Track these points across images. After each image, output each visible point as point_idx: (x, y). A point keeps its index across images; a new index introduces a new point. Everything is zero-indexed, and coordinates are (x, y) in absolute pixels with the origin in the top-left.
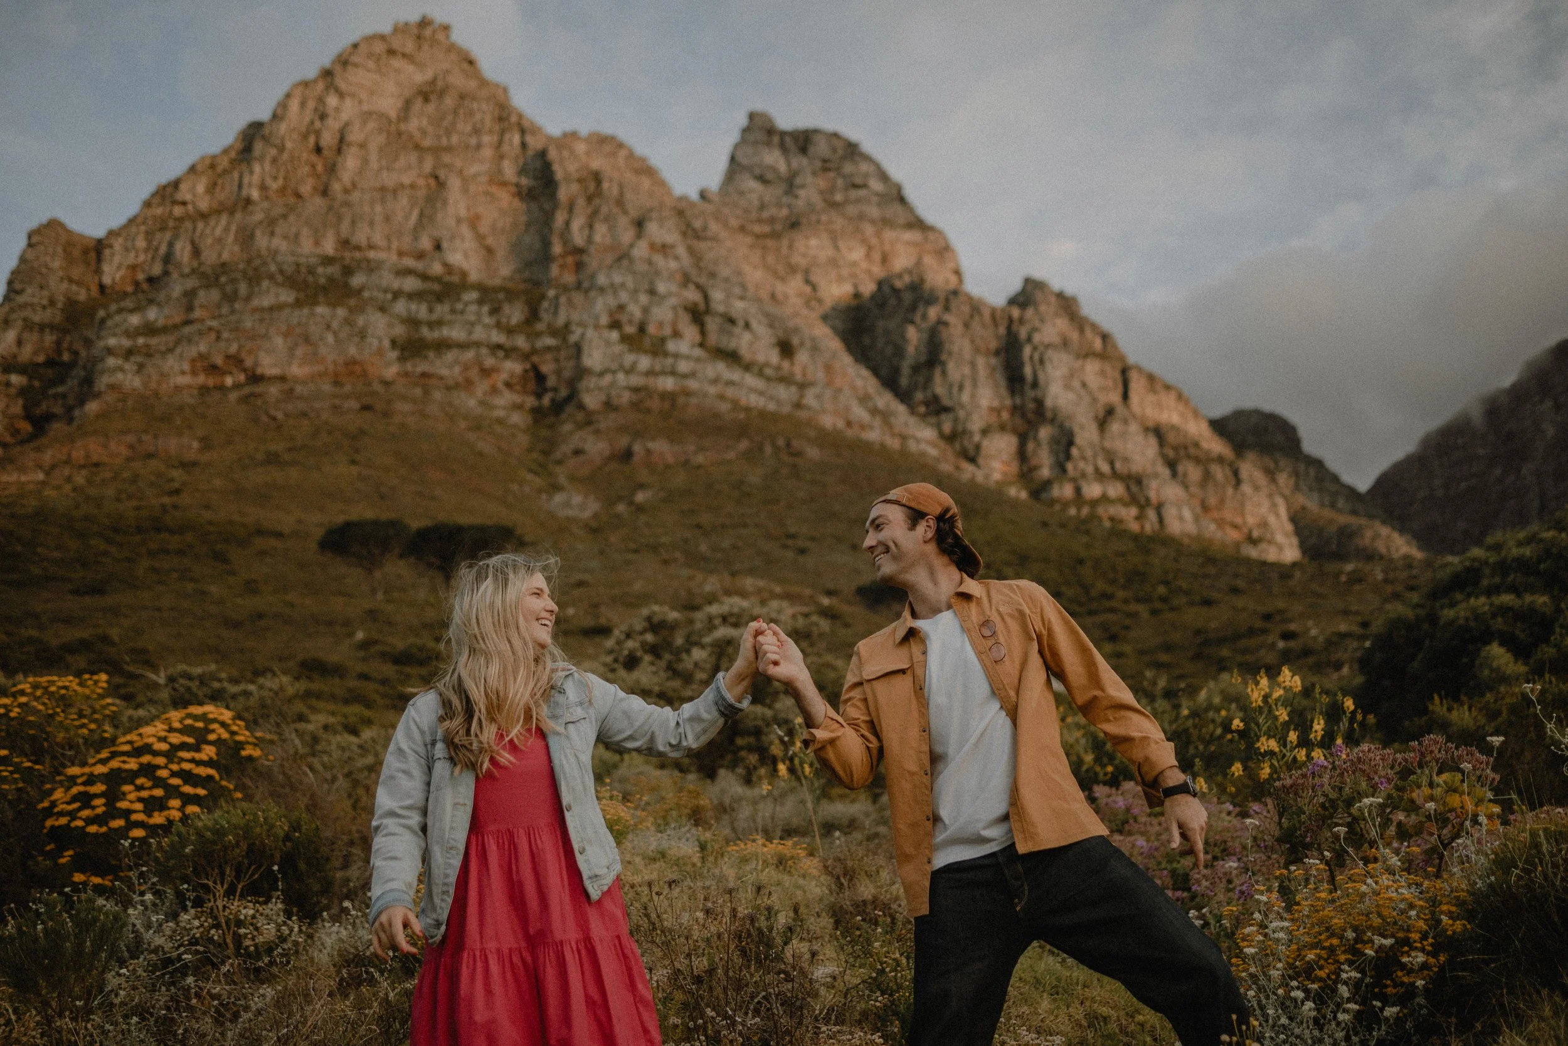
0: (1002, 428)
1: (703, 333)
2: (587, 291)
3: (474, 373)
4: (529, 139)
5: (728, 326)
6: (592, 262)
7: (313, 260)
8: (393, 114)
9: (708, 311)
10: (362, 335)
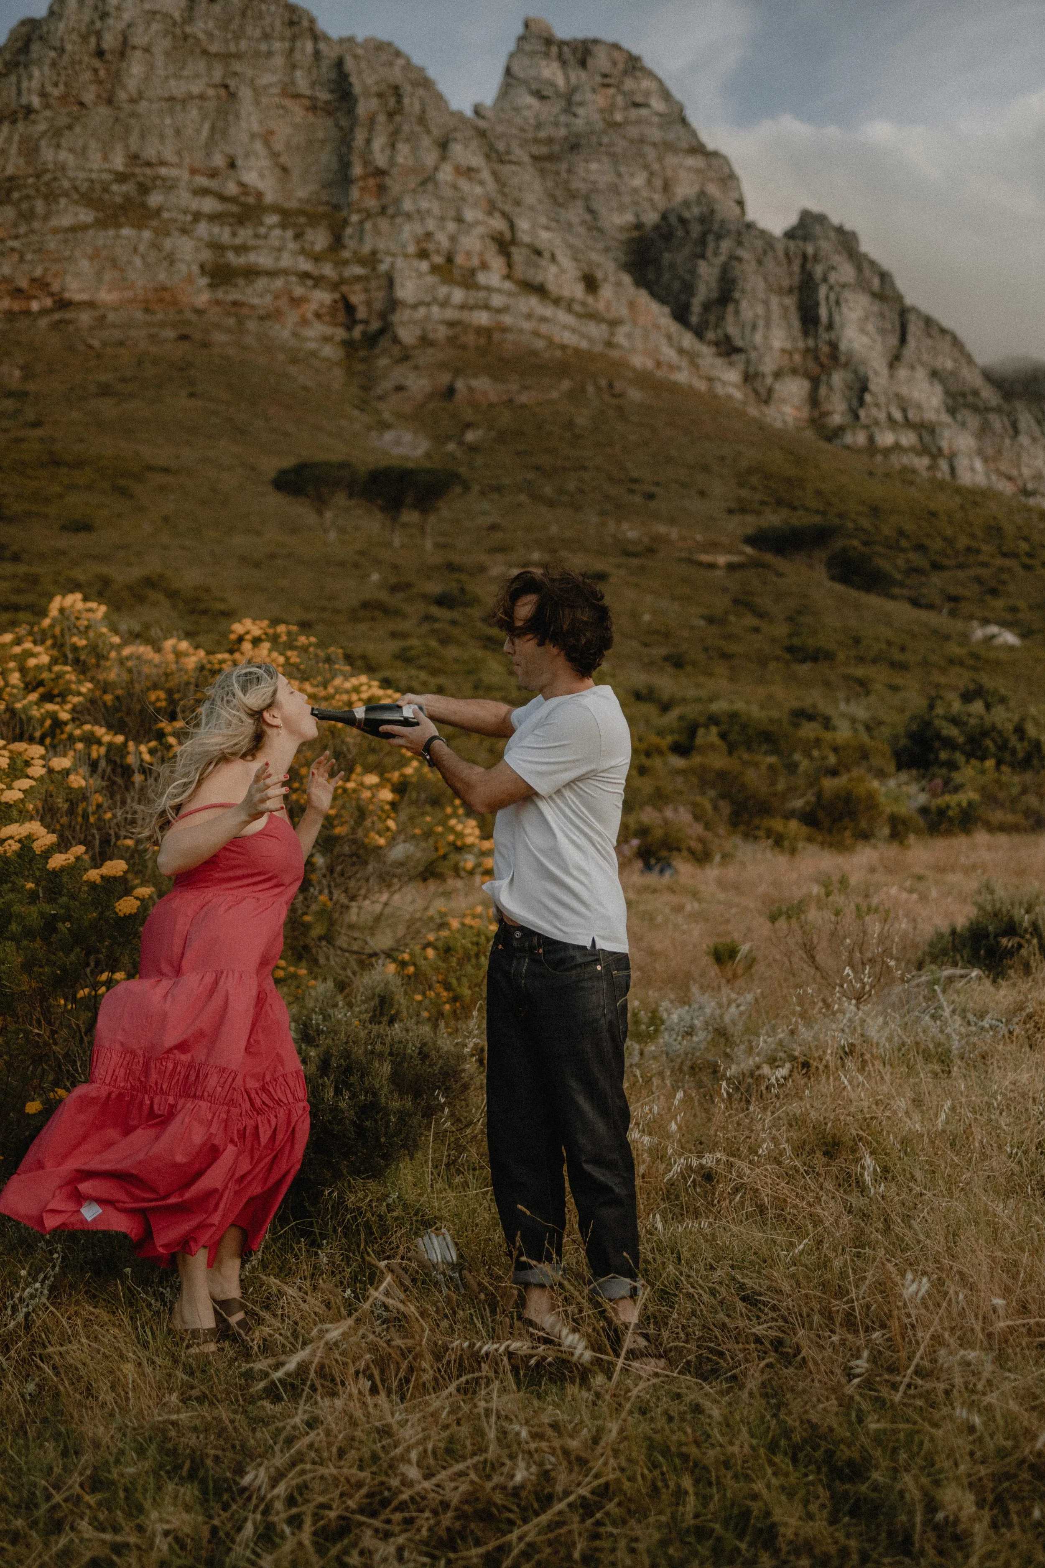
0: (794, 371)
1: (510, 265)
2: (393, 217)
3: (283, 303)
4: (322, 46)
5: (534, 257)
6: (395, 186)
7: (106, 177)
8: (177, 15)
9: (513, 242)
10: (171, 259)
